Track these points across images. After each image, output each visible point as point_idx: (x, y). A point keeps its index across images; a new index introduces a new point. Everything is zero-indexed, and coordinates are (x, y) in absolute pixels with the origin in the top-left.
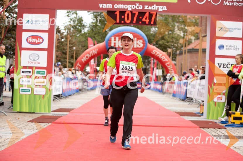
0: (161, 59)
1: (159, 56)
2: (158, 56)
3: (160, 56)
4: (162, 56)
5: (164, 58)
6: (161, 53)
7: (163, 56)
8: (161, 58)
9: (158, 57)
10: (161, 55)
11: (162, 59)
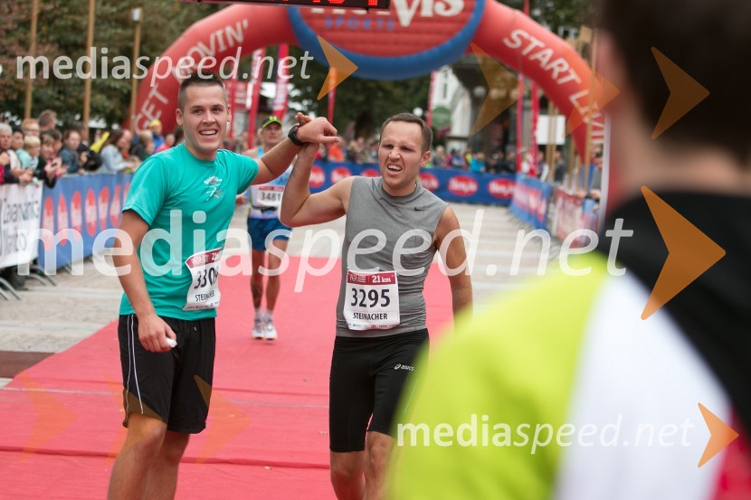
0: (552, 70)
1: (538, 56)
2: (533, 57)
3: (544, 57)
4: (552, 59)
5: (566, 67)
6: (547, 47)
7: (561, 61)
8: (548, 68)
9: (537, 62)
10: (549, 52)
11: (555, 75)
